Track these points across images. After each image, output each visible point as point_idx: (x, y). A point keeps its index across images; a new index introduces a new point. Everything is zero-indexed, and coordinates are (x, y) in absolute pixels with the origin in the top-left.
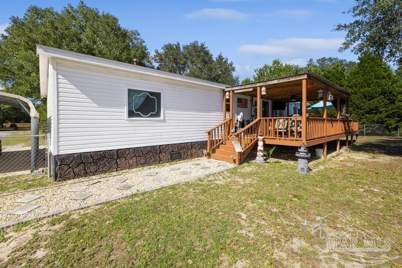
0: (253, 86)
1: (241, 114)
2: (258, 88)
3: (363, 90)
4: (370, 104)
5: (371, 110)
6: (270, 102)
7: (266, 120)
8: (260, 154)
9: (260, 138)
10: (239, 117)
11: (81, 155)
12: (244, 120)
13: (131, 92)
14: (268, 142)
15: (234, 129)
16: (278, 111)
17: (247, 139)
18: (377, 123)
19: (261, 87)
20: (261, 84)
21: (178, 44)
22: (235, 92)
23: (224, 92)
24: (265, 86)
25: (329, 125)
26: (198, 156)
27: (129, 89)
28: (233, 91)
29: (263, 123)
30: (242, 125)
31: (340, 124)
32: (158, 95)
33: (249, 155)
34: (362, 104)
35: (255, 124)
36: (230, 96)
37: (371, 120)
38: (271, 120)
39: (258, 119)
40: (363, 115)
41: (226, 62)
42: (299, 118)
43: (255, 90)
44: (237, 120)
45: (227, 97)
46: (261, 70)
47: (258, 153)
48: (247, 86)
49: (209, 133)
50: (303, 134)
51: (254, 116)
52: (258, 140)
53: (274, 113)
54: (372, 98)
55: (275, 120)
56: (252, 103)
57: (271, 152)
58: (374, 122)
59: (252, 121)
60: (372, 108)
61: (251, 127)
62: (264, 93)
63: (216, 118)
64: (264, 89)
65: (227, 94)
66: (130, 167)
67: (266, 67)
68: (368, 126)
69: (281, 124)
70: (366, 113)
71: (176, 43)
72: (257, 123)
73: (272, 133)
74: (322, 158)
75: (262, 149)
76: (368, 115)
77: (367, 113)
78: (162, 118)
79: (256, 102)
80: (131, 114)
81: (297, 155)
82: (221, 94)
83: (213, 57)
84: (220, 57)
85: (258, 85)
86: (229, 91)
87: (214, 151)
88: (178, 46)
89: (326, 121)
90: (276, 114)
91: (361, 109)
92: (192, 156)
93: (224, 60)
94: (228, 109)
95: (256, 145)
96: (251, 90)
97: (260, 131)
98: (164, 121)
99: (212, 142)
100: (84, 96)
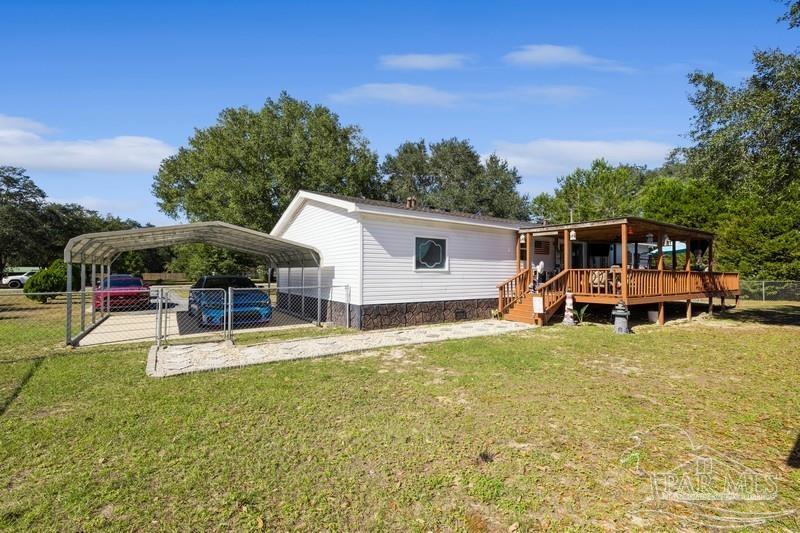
0: (559, 228)
1: (542, 263)
2: (566, 232)
3: (759, 219)
4: (773, 244)
5: (775, 254)
6: (584, 244)
7: (576, 272)
8: (568, 314)
9: (569, 294)
10: (539, 268)
11: (379, 307)
12: (544, 272)
13: (419, 240)
14: (579, 300)
15: (532, 284)
16: (598, 259)
17: (553, 297)
18: (788, 278)
19: (569, 231)
20: (569, 227)
21: (423, 142)
22: (534, 235)
23: (518, 235)
24: (576, 230)
25: (669, 279)
26: (486, 317)
27: (417, 238)
28: (531, 234)
29: (572, 276)
30: (543, 278)
31: (693, 279)
32: (442, 242)
33: (554, 316)
34: (758, 245)
35: (560, 278)
36: (526, 240)
37: (775, 273)
38: (582, 272)
39: (566, 270)
40: (760, 263)
41: (503, 167)
42: (618, 270)
43: (561, 232)
44: (536, 272)
45: (523, 242)
46: (569, 178)
47: (566, 314)
48: (550, 229)
49: (501, 288)
50: (624, 291)
51: (559, 267)
52: (565, 298)
53: (591, 261)
54: (776, 234)
55: (588, 273)
56: (556, 248)
57: (583, 311)
58: (783, 275)
59: (557, 273)
60: (776, 250)
61: (557, 281)
62: (573, 238)
63: (508, 269)
64: (573, 233)
65: (522, 237)
66: (417, 323)
67: (579, 173)
68: (772, 284)
69: (598, 277)
70: (767, 261)
71: (418, 141)
72: (564, 275)
73: (584, 288)
74: (658, 323)
75: (571, 307)
76: (769, 264)
77: (767, 259)
78: (446, 269)
79: (562, 246)
80: (418, 265)
81: (614, 313)
82: (513, 237)
83: (481, 159)
84: (494, 160)
85: (566, 227)
86: (525, 234)
87: (506, 312)
88: (421, 146)
89: (661, 274)
90: (594, 262)
91: (757, 253)
92: (478, 317)
93: (500, 164)
94: (523, 257)
95: (563, 303)
96: (556, 233)
97: (568, 285)
98: (449, 272)
99: (505, 300)
100: (380, 247)
